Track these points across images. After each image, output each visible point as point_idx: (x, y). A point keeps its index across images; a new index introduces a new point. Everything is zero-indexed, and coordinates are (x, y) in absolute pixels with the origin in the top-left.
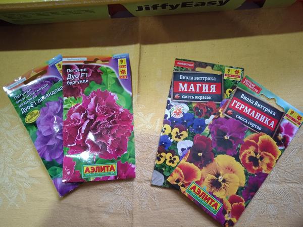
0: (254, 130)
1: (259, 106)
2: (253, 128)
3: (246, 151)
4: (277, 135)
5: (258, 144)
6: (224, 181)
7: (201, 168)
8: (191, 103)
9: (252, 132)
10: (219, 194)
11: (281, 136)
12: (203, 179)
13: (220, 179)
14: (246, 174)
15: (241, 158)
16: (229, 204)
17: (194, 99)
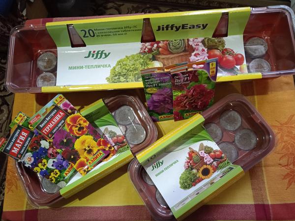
0: (63, 125)
1: (49, 118)
2: (62, 125)
3: (75, 132)
4: (68, 113)
5: (72, 124)
6: (89, 147)
7: (80, 158)
8: (28, 150)
9: (64, 126)
10: (95, 151)
11: (69, 111)
12: (86, 158)
13: (87, 149)
14: (87, 135)
15: (78, 136)
16: (101, 147)
17: (26, 147)
